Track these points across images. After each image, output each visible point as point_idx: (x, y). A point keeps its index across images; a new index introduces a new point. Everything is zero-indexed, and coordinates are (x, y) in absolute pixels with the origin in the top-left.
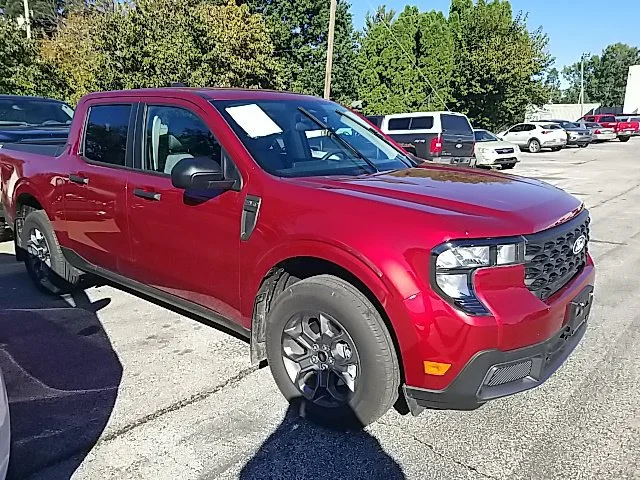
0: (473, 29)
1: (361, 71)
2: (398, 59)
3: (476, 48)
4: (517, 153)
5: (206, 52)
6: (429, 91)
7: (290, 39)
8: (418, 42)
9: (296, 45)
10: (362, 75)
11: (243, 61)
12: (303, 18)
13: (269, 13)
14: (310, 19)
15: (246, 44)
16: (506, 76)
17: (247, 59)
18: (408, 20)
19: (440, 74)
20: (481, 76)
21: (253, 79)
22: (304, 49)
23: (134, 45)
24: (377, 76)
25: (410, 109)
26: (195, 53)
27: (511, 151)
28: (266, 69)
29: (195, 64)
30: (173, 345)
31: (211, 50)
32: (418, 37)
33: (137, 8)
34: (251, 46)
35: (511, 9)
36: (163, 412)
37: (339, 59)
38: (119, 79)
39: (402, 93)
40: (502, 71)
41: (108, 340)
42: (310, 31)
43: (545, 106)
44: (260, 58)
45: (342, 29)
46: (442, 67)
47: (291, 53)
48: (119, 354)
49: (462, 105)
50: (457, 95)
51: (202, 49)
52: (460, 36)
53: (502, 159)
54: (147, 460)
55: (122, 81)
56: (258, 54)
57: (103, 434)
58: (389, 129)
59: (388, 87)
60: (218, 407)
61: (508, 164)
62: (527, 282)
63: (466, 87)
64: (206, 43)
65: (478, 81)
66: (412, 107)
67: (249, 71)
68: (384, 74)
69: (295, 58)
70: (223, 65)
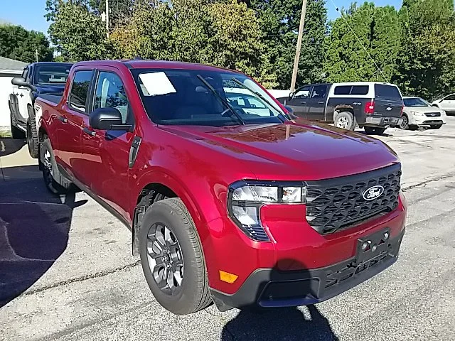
0: (418, 19)
1: (325, 51)
2: (355, 42)
3: (419, 34)
4: (443, 117)
5: (211, 36)
7: (279, 27)
8: (372, 29)
9: (283, 31)
10: (327, 54)
11: (237, 43)
12: (289, 12)
14: (295, 13)
15: (241, 31)
16: (442, 56)
17: (240, 41)
18: (365, 12)
19: (388, 53)
20: (422, 56)
21: (244, 55)
22: (288, 35)
23: (163, 31)
24: (338, 54)
25: (362, 79)
26: (203, 37)
27: (438, 114)
28: (254, 49)
29: (203, 44)
30: (106, 237)
31: (214, 35)
32: (373, 24)
33: (167, 6)
34: (244, 32)
35: (454, 3)
36: (72, 281)
37: (315, 41)
38: (153, 54)
39: (357, 67)
40: (439, 52)
41: (69, 228)
42: (294, 21)
44: (250, 40)
45: (318, 20)
46: (390, 48)
47: (278, 37)
48: (70, 238)
49: (405, 77)
50: (402, 70)
51: (208, 34)
52: (407, 25)
53: (431, 121)
54: (41, 312)
55: (154, 56)
56: (248, 38)
57: (28, 290)
58: (335, 94)
59: (346, 62)
60: (107, 283)
61: (436, 125)
62: (309, 218)
63: (409, 64)
64: (212, 30)
65: (420, 60)
66: (364, 78)
67: (241, 50)
68: (343, 53)
69: (282, 41)
70: (221, 46)
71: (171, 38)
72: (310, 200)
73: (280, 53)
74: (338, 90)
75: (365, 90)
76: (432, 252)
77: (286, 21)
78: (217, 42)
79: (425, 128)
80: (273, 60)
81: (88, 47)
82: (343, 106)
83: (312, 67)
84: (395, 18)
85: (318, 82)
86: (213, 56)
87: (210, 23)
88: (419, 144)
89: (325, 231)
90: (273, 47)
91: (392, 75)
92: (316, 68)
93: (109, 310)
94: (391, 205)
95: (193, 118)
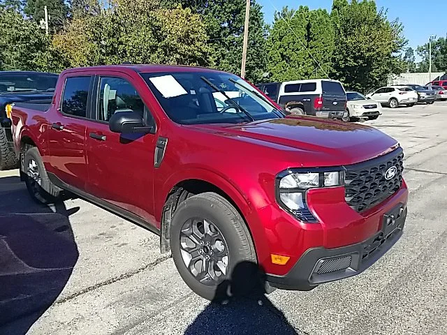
0: (348, 21)
1: (268, 52)
2: (294, 43)
3: (350, 34)
4: (379, 108)
5: (161, 41)
6: (316, 65)
7: (220, 31)
8: (308, 31)
9: (224, 35)
10: (269, 55)
11: (186, 46)
12: (229, 16)
13: (206, 14)
14: (234, 17)
15: (188, 35)
16: (372, 53)
17: (189, 45)
18: (301, 15)
19: (324, 53)
20: (354, 54)
21: (194, 59)
22: (230, 38)
23: (113, 37)
24: (280, 55)
25: (303, 78)
26: (154, 42)
27: (375, 107)
28: (203, 53)
29: (153, 49)
30: (115, 240)
31: (164, 39)
32: (308, 27)
33: (115, 12)
34: (192, 36)
35: (376, 6)
36: (100, 285)
37: (254, 44)
38: (103, 60)
39: (297, 66)
40: (369, 50)
41: (73, 235)
42: (234, 25)
43: (401, 75)
44: (198, 44)
45: (256, 23)
46: (326, 48)
47: (220, 41)
48: (78, 245)
49: (340, 74)
50: (337, 67)
51: (158, 39)
52: (338, 26)
53: (369, 113)
54: (83, 318)
55: (105, 61)
56: (196, 42)
57: (58, 299)
58: (285, 92)
59: (287, 62)
60: (137, 283)
61: (373, 116)
62: (347, 199)
63: (343, 62)
64: (161, 35)
65: (352, 58)
66: (304, 76)
67: (190, 53)
68: (284, 54)
69: (224, 44)
70: (171, 49)
71: (121, 43)
72: (348, 182)
73: (223, 56)
74: (288, 88)
75: (312, 87)
78: (166, 46)
79: (365, 119)
80: (218, 62)
81: (32, 54)
82: (294, 103)
83: (253, 68)
84: (328, 20)
85: (260, 82)
86: (165, 60)
87: (159, 28)
89: (360, 210)
90: (216, 50)
91: (329, 72)
92: (257, 69)
93: (150, 307)
94: (399, 184)
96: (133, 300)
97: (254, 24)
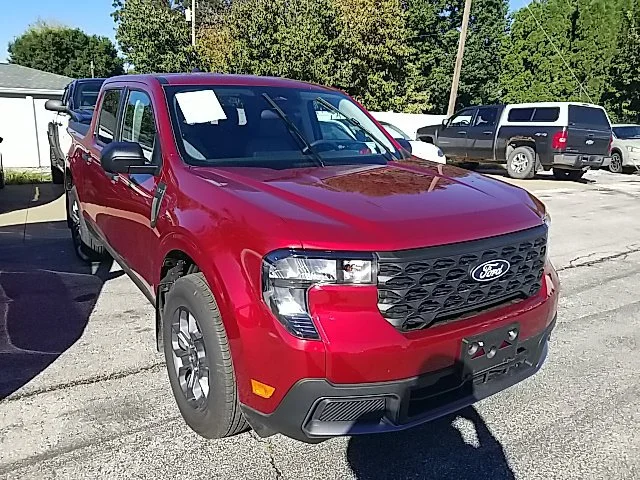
1: (503, 56)
2: (547, 43)
5: (332, 38)
6: (582, 78)
7: (436, 23)
8: (574, 23)
9: (442, 29)
10: (504, 61)
11: (372, 47)
14: (460, 1)
15: (376, 29)
17: (375, 44)
19: (597, 59)
21: (382, 65)
22: (450, 33)
24: (522, 62)
25: (557, 98)
26: (322, 39)
28: (397, 56)
29: (322, 49)
30: (139, 322)
31: (337, 36)
32: (575, 16)
36: (76, 384)
37: (490, 43)
38: (250, 65)
39: (549, 80)
42: (459, 14)
44: (389, 43)
45: (495, 11)
46: (601, 52)
47: (435, 38)
48: (89, 323)
49: (623, 95)
50: (619, 85)
51: (329, 35)
52: (630, 14)
54: (22, 426)
56: (387, 40)
57: (14, 394)
58: (509, 120)
59: (533, 73)
60: (123, 388)
62: (383, 307)
63: (629, 74)
64: (334, 29)
66: (559, 96)
67: (376, 57)
68: (529, 60)
69: (440, 44)
70: (348, 51)
71: (275, 41)
72: (383, 279)
73: (438, 61)
74: (515, 115)
75: (554, 114)
76: (610, 358)
77: (447, 14)
78: (341, 46)
80: (426, 71)
81: (162, 56)
82: (521, 138)
83: (484, 81)
84: (611, 5)
86: (336, 67)
87: (331, 19)
88: (632, 196)
89: (408, 327)
90: (427, 52)
91: (602, 91)
92: (490, 82)
93: (114, 426)
94: (526, 290)
95: (256, 157)
96: (99, 413)
97: (491, 12)
